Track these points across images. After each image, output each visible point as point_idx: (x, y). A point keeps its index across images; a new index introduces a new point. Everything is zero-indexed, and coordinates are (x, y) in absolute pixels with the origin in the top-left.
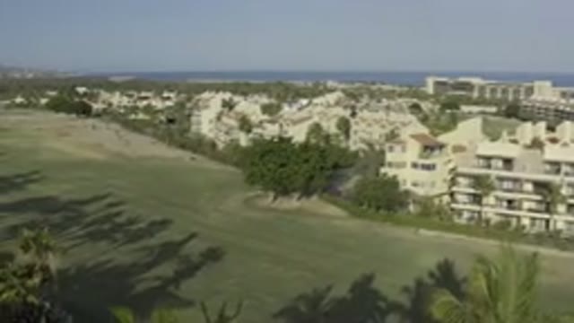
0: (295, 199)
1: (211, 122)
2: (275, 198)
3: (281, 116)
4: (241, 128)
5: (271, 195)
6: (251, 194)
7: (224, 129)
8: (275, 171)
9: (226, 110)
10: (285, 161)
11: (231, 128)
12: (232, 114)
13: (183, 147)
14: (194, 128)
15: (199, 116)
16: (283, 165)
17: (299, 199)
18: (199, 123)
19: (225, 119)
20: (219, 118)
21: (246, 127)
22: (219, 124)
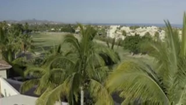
0: (140, 55)
1: (113, 33)
2: (133, 55)
3: (136, 31)
4: (123, 35)
5: (132, 54)
6: (125, 53)
7: (117, 35)
8: (134, 45)
9: (118, 30)
10: (137, 42)
11: (120, 35)
12: (120, 30)
13: (104, 40)
14: (107, 35)
15: (109, 32)
16: (136, 43)
17: (141, 55)
18: (109, 34)
19: (117, 32)
20: (116, 32)
21: (124, 34)
22: (116, 34)
